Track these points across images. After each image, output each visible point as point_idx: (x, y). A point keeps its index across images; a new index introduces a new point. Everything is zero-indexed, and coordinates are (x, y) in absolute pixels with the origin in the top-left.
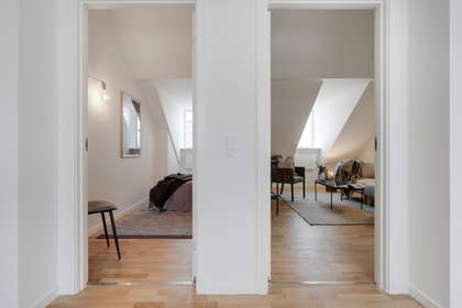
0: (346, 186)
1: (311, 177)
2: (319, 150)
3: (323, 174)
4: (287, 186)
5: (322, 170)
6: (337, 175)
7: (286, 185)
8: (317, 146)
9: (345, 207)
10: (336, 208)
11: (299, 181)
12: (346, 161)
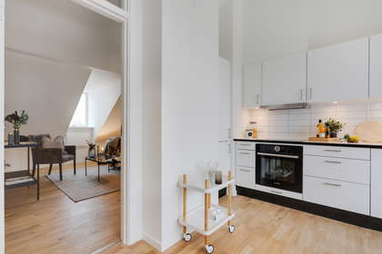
0: (110, 160)
1: (81, 154)
2: (92, 129)
3: (93, 151)
4: (56, 166)
5: (92, 147)
6: (106, 150)
7: (54, 165)
8: (91, 126)
9: (110, 177)
10: (103, 179)
11: (70, 159)
12: (113, 138)
